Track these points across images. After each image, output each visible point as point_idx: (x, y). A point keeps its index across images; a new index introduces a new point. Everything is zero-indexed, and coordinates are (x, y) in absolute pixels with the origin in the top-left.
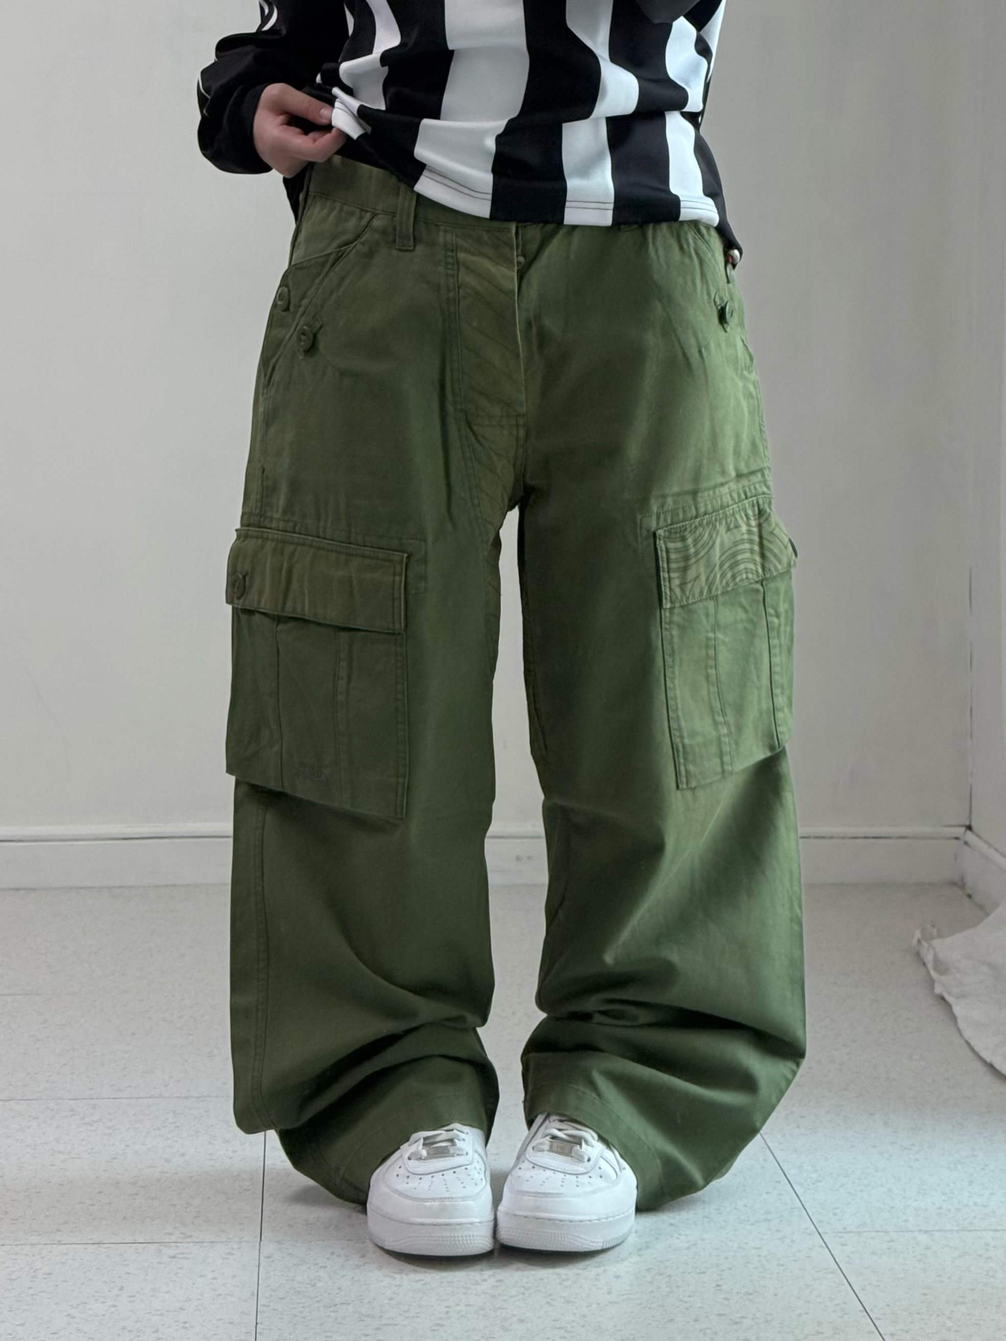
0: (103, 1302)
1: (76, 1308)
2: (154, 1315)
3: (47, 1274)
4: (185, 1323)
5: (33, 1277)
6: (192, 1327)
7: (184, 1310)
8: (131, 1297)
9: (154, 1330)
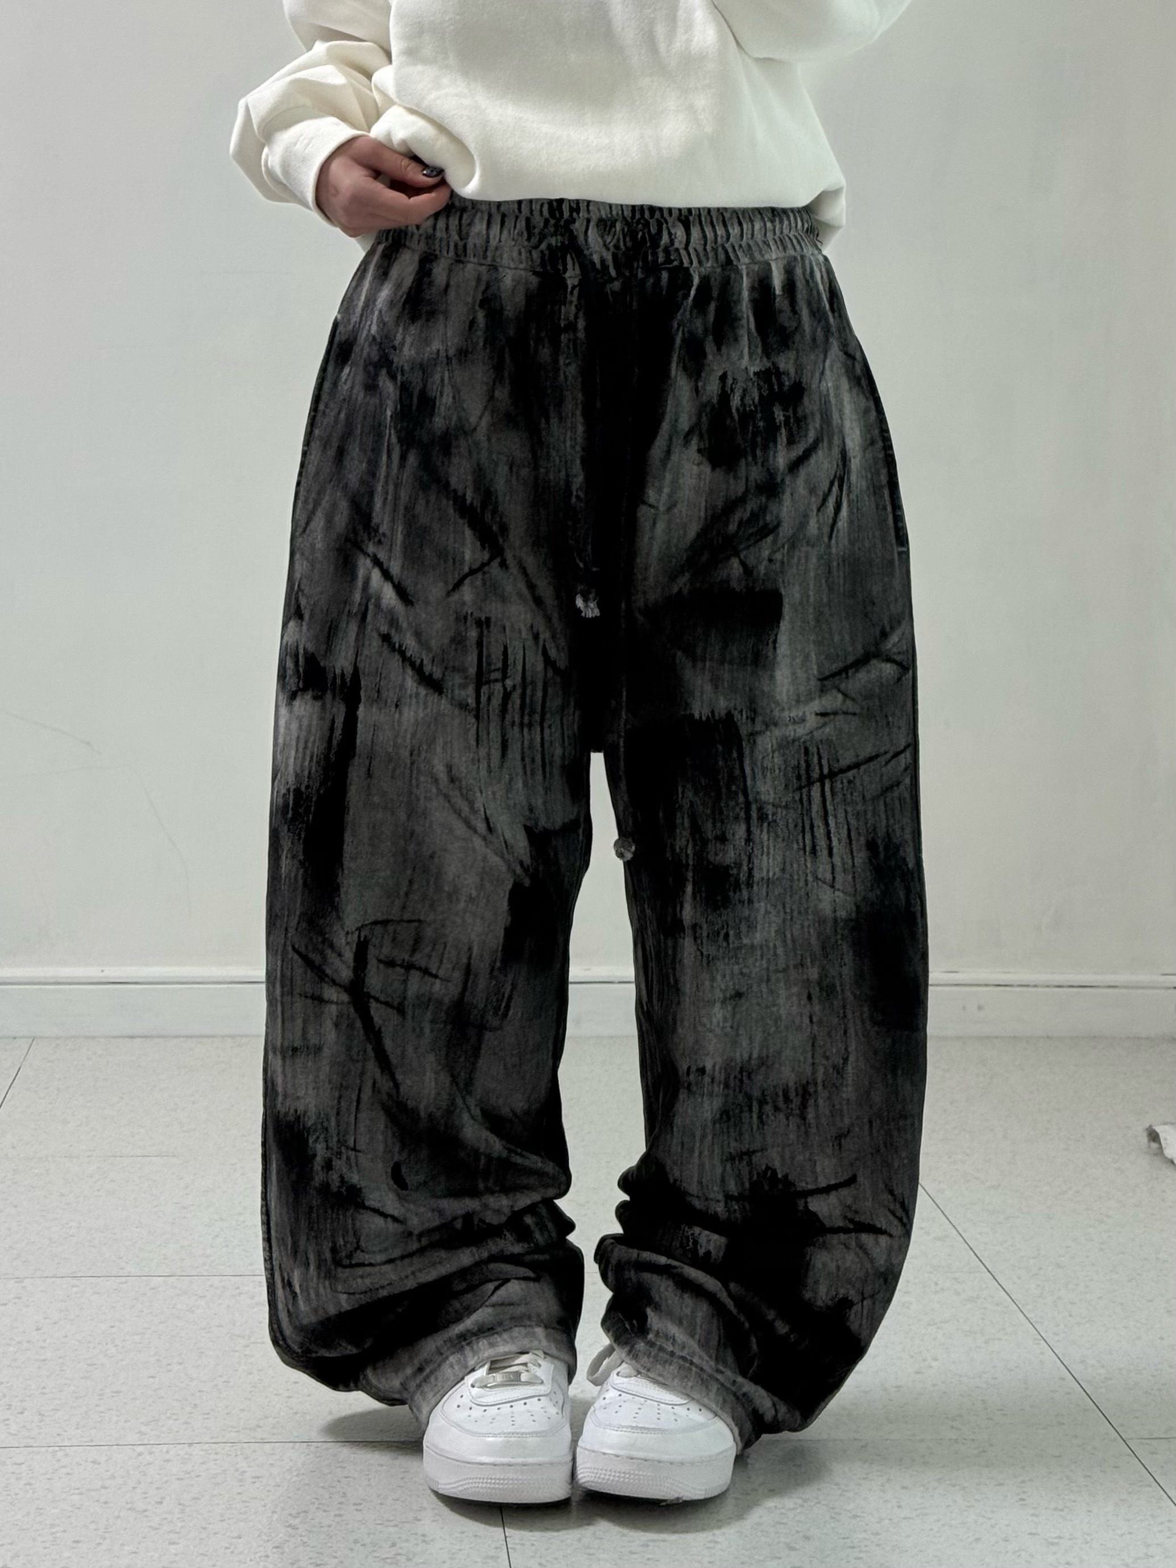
0: (325, 1511)
1: (295, 1517)
2: (387, 1526)
3: (258, 1477)
4: (424, 1535)
5: (241, 1481)
6: (432, 1540)
7: (420, 1520)
8: (355, 1504)
9: (390, 1543)
